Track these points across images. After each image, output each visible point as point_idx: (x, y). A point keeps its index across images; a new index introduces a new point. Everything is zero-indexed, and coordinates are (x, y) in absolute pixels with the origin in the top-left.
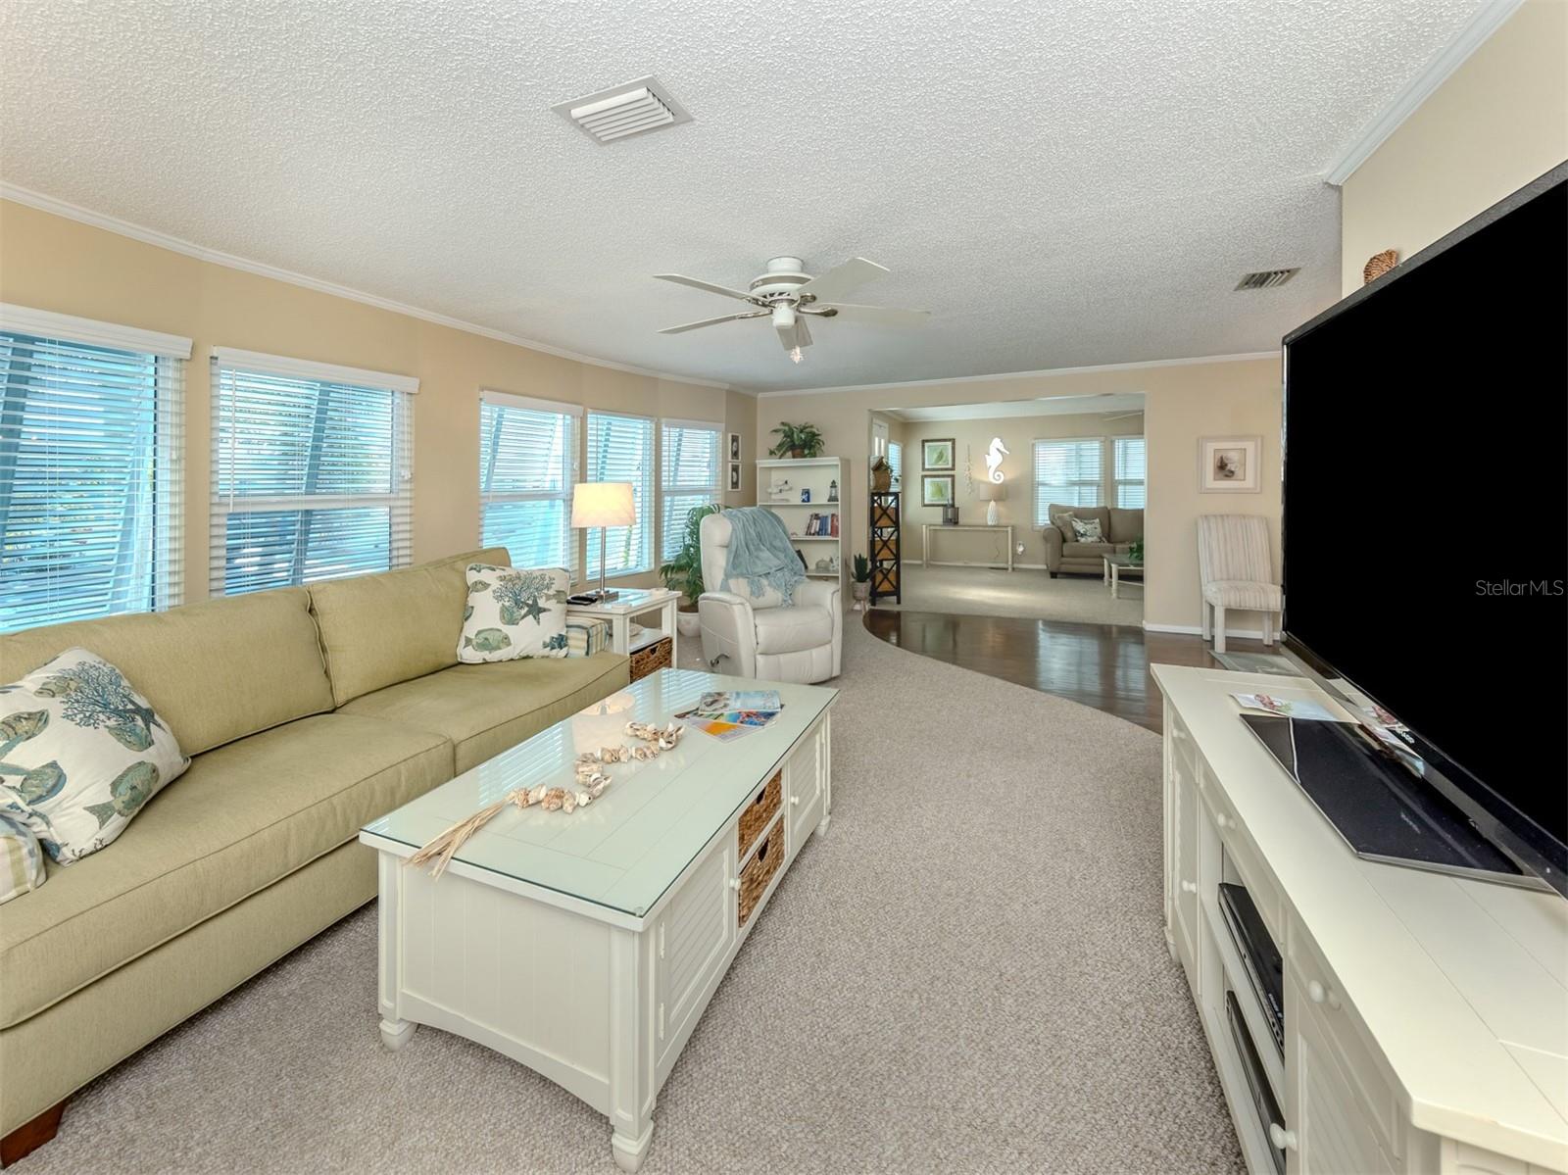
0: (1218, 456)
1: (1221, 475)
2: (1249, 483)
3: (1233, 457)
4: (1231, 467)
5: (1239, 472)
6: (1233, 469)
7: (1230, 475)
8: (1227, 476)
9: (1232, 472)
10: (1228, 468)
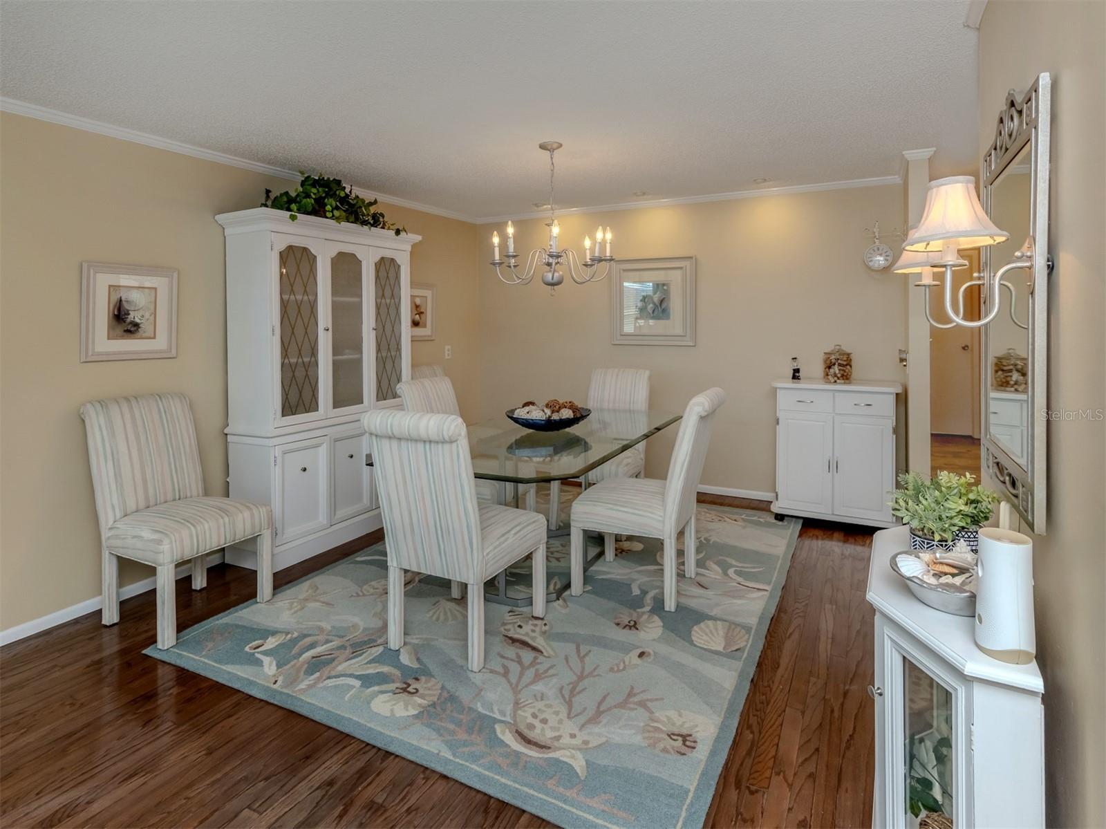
0: (115, 298)
1: (119, 330)
2: (160, 343)
3: (138, 303)
4: (134, 316)
5: (146, 327)
6: (137, 320)
7: (132, 329)
8: (128, 331)
9: (137, 325)
10: (130, 318)
